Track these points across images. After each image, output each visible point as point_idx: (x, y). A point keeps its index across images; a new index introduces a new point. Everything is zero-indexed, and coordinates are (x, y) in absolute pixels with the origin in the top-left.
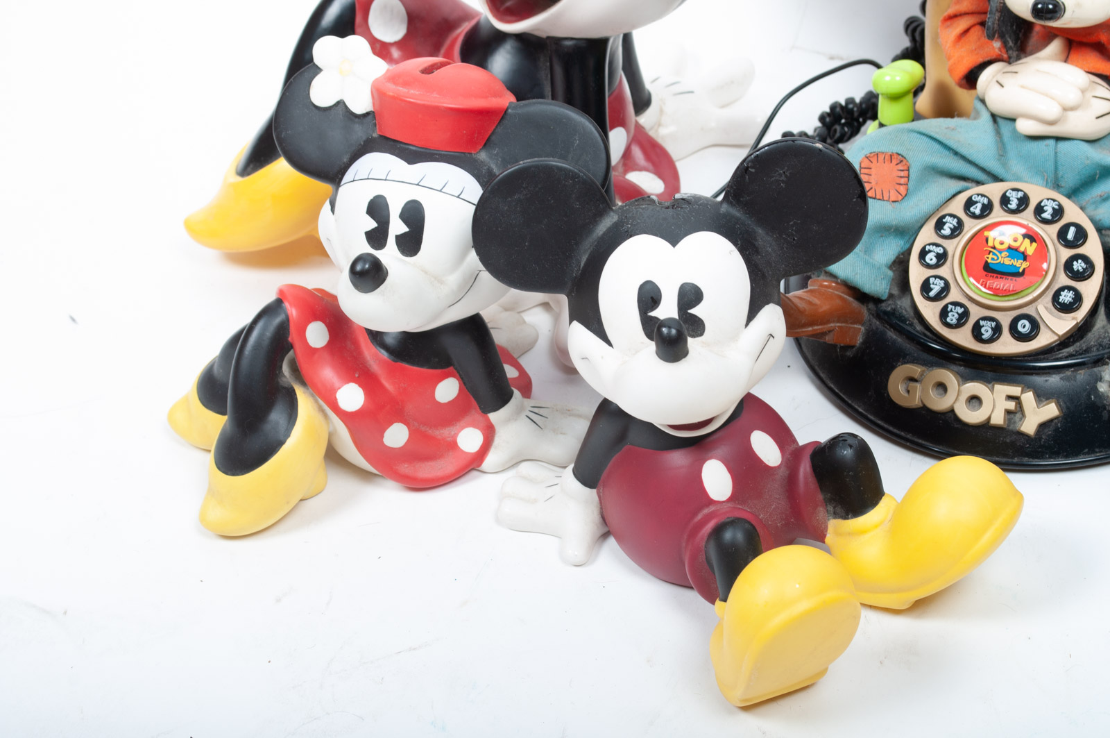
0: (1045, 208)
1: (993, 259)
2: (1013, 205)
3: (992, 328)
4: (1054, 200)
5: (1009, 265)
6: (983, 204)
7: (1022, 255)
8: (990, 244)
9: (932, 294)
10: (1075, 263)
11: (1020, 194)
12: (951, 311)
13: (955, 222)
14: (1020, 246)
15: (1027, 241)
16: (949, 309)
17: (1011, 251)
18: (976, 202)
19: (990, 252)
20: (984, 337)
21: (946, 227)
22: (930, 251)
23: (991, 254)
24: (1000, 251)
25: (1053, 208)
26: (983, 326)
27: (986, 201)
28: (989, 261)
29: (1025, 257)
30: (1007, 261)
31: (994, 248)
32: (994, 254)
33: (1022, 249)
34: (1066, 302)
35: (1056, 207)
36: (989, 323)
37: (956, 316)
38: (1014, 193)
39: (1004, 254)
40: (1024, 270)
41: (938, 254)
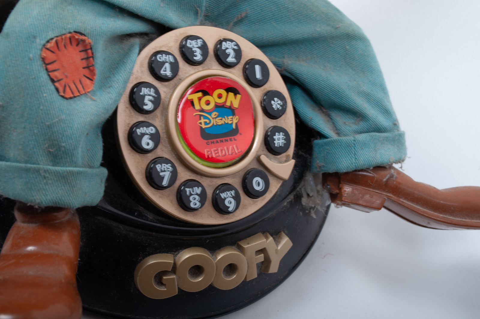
0: (227, 51)
1: (206, 123)
2: (198, 57)
3: (233, 197)
4: (232, 41)
5: (222, 124)
6: (171, 63)
7: (230, 111)
8: (197, 107)
9: (165, 183)
10: (273, 102)
11: (200, 42)
12: (191, 194)
13: (152, 92)
14: (226, 101)
15: (231, 95)
16: (188, 193)
17: (218, 109)
18: (164, 63)
19: (201, 115)
20: (230, 209)
21: (146, 101)
22: (143, 135)
23: (202, 118)
24: (210, 112)
25: (234, 49)
26: (225, 199)
27: (172, 59)
28: (203, 126)
29: (232, 111)
30: (220, 122)
31: (202, 110)
32: (205, 118)
33: (228, 104)
34: (281, 145)
35: (236, 47)
36: (228, 193)
37: (197, 197)
38: (193, 42)
39: (214, 114)
40: (236, 124)
41: (151, 135)
